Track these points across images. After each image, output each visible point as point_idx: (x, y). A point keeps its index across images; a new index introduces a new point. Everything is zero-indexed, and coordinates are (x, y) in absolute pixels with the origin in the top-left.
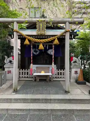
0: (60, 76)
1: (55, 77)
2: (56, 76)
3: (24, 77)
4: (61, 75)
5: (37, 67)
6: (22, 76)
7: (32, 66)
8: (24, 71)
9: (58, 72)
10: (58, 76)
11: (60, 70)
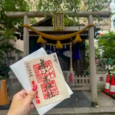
0: (80, 84)
1: (73, 86)
2: (75, 84)
4: (82, 83)
9: (78, 78)
10: (78, 84)
11: (80, 76)
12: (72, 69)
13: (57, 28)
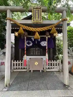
1: (48, 68)
3: (18, 68)
4: (54, 65)
5: (30, 58)
6: (16, 67)
7: (26, 58)
8: (18, 62)
9: (51, 62)
10: (51, 67)
12: (47, 55)
13: (36, 21)
